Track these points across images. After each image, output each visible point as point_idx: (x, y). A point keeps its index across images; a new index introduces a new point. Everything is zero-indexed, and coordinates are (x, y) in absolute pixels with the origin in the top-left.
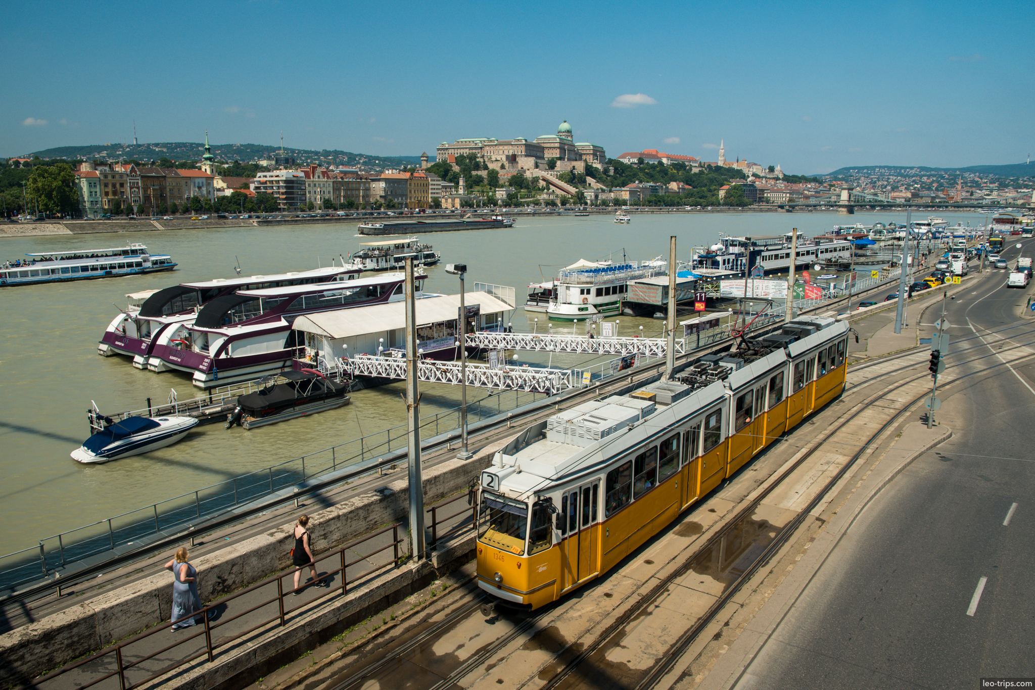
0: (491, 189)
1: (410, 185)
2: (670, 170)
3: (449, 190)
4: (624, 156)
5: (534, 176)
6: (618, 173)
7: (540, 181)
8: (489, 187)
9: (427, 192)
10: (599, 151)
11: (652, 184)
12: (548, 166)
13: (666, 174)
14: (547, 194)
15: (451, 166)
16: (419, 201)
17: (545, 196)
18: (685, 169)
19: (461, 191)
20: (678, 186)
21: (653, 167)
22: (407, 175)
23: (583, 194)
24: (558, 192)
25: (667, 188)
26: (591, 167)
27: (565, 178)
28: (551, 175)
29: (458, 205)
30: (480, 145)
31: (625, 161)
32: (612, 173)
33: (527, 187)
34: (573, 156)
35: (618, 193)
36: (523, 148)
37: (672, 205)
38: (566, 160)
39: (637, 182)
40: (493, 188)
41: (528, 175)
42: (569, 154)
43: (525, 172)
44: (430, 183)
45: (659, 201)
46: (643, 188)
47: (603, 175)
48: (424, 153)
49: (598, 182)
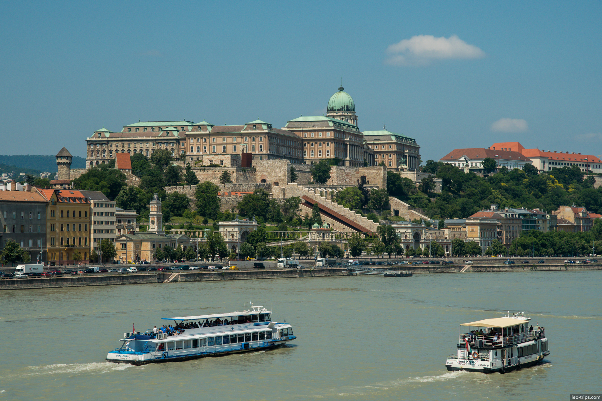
0: (206, 222)
1: (53, 213)
2: (549, 182)
3: (125, 224)
4: (455, 155)
5: (289, 196)
6: (449, 190)
7: (301, 206)
8: (202, 219)
9: (87, 229)
10: (408, 147)
11: (522, 210)
12: (315, 175)
13: (543, 191)
14: (318, 231)
15: (124, 177)
16: (71, 248)
17: (315, 236)
18: (580, 181)
19: (153, 228)
20: (576, 213)
21: (516, 176)
22: (47, 195)
23: (392, 231)
24: (339, 227)
25: (554, 218)
26: (398, 177)
27: (348, 201)
28: (321, 194)
29: (147, 255)
30: (176, 134)
31: (459, 164)
32: (438, 189)
33: (277, 219)
34: (360, 158)
35: (457, 229)
36: (265, 141)
37: (572, 252)
38: (347, 164)
39: (493, 207)
40: (211, 222)
41: (276, 193)
42: (352, 152)
43: (269, 188)
44: (94, 209)
45: (544, 245)
46: (506, 218)
47: (421, 194)
48: (63, 150)
49: (413, 207)
